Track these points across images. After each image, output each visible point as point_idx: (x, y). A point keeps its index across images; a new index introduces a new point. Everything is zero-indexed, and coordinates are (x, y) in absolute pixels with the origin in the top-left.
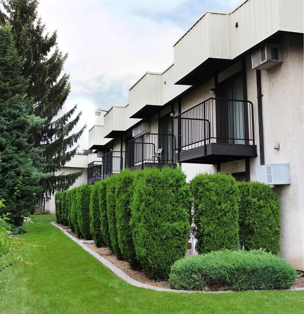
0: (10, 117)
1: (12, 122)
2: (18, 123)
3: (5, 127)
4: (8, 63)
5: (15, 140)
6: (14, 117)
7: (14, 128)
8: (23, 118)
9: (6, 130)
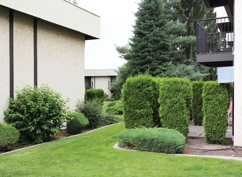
0: (155, 43)
1: (155, 45)
2: (160, 45)
3: (152, 49)
4: (152, 7)
5: (159, 56)
6: (158, 42)
7: (159, 49)
8: (163, 42)
9: (153, 51)
